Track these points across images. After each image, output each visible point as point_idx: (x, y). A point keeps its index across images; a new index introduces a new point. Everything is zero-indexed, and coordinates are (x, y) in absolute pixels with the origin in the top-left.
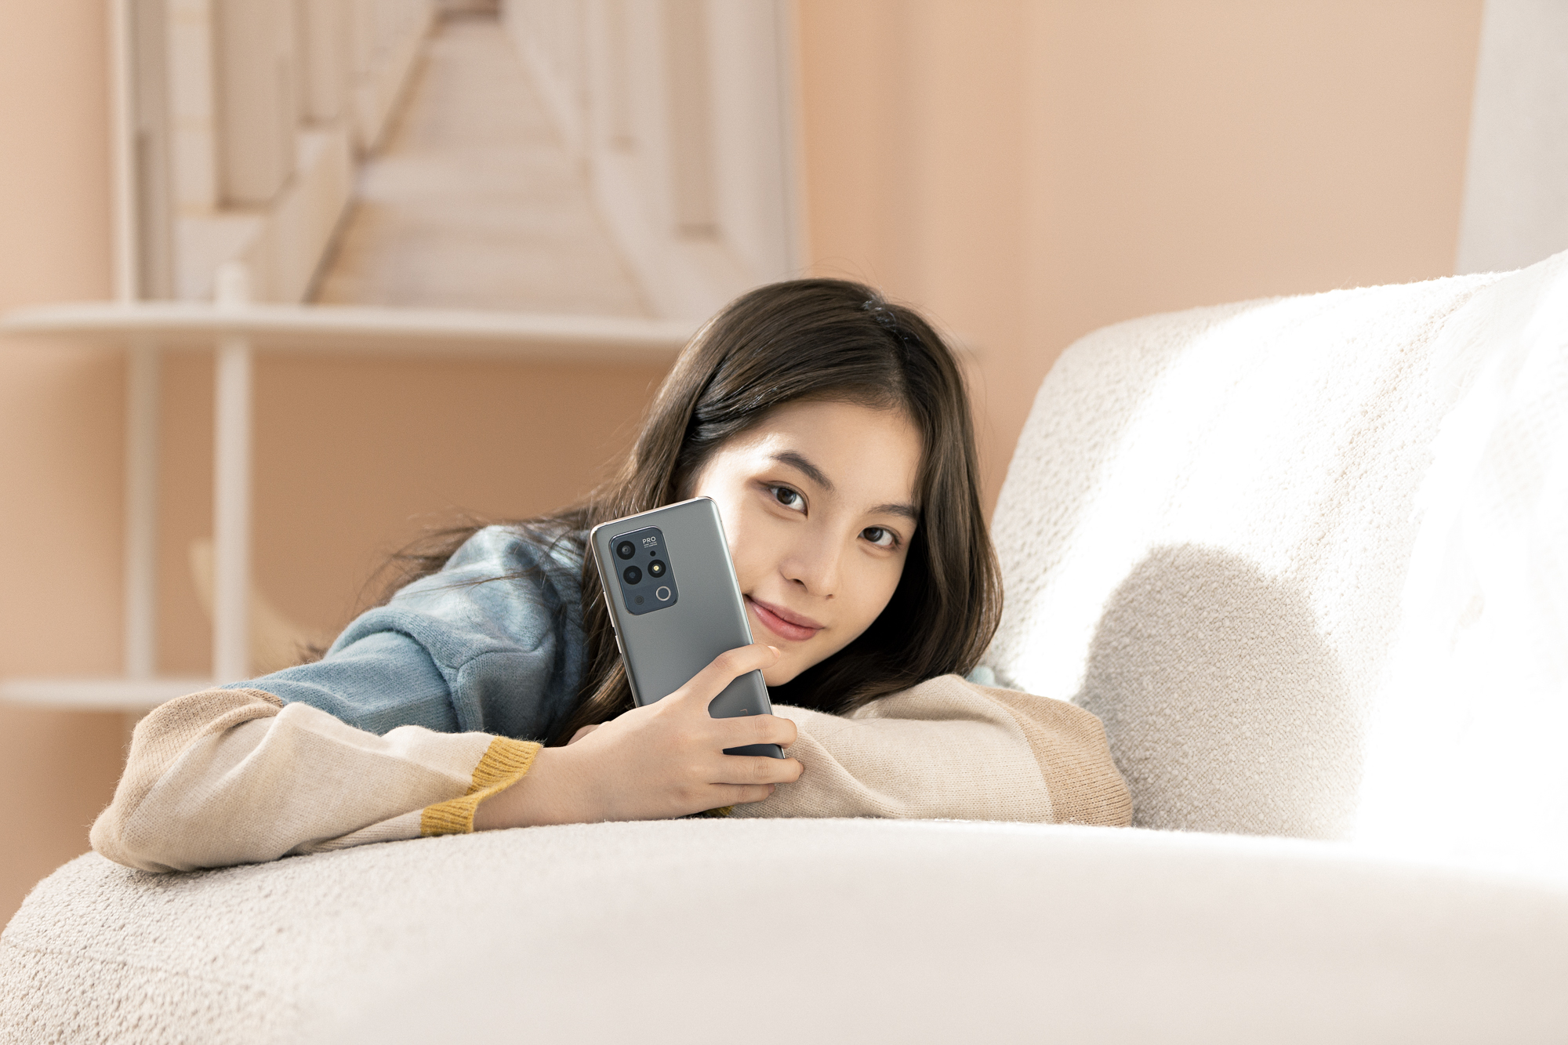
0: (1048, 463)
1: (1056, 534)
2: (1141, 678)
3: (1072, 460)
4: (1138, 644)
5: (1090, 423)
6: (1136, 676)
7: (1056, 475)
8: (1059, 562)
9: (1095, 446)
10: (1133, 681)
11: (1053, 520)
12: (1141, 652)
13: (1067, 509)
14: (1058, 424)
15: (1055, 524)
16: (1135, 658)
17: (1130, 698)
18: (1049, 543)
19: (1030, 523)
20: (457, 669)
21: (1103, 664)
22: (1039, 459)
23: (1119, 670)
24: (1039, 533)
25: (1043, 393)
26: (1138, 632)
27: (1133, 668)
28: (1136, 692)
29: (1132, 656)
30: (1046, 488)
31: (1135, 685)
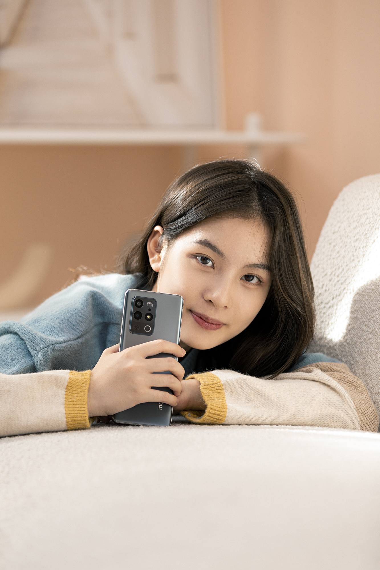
0: (334, 246)
1: (338, 281)
2: (377, 354)
3: (346, 246)
4: (376, 338)
5: (354, 229)
6: (374, 353)
7: (338, 252)
8: (339, 295)
9: (357, 240)
10: (373, 356)
11: (337, 275)
12: (377, 342)
13: (343, 269)
14: (339, 227)
15: (338, 276)
16: (374, 344)
17: (372, 363)
18: (335, 285)
19: (326, 275)
20: (38, 352)
21: (360, 346)
22: (330, 244)
23: (367, 350)
24: (330, 280)
25: (333, 209)
26: (375, 332)
27: (373, 349)
28: (374, 361)
29: (373, 344)
30: (334, 259)
31: (374, 357)
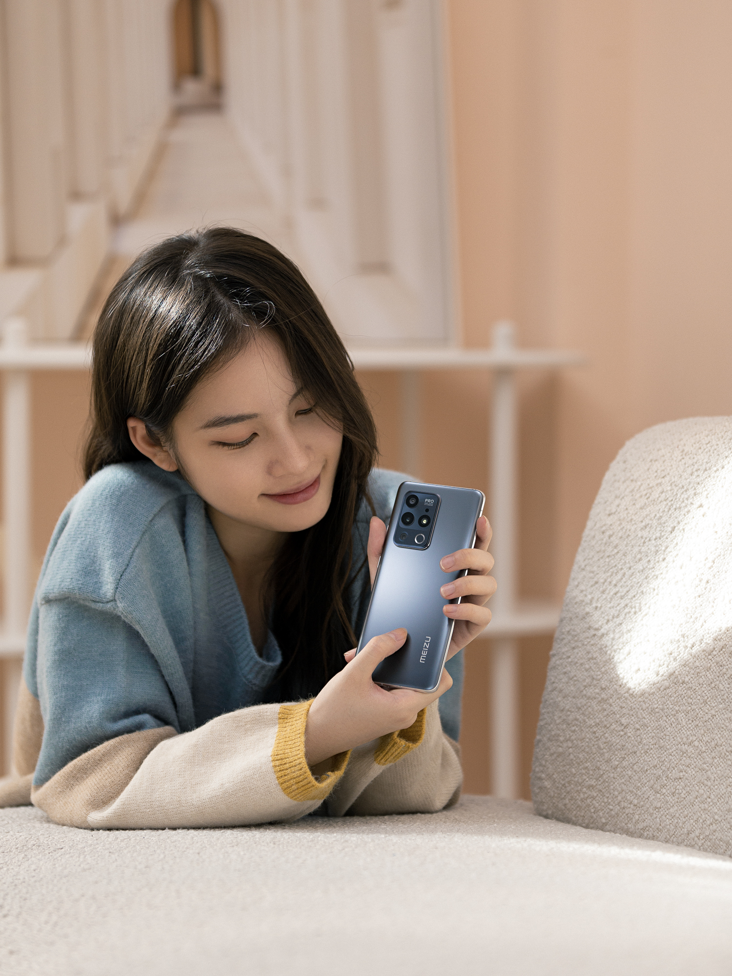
0: (610, 536)
1: (616, 594)
2: (677, 715)
3: (629, 535)
4: (675, 688)
5: (641, 508)
6: (673, 713)
7: (616, 547)
8: (618, 616)
9: (646, 527)
10: (671, 716)
11: (614, 582)
12: (677, 694)
13: (624, 575)
14: (618, 506)
15: (615, 585)
16: (673, 698)
17: (669, 729)
18: (611, 599)
19: (596, 583)
21: (650, 700)
22: (603, 533)
23: (661, 706)
24: (603, 592)
25: (608, 476)
26: (675, 678)
27: (671, 706)
28: (673, 725)
29: (671, 696)
30: (608, 556)
31: (673, 719)
